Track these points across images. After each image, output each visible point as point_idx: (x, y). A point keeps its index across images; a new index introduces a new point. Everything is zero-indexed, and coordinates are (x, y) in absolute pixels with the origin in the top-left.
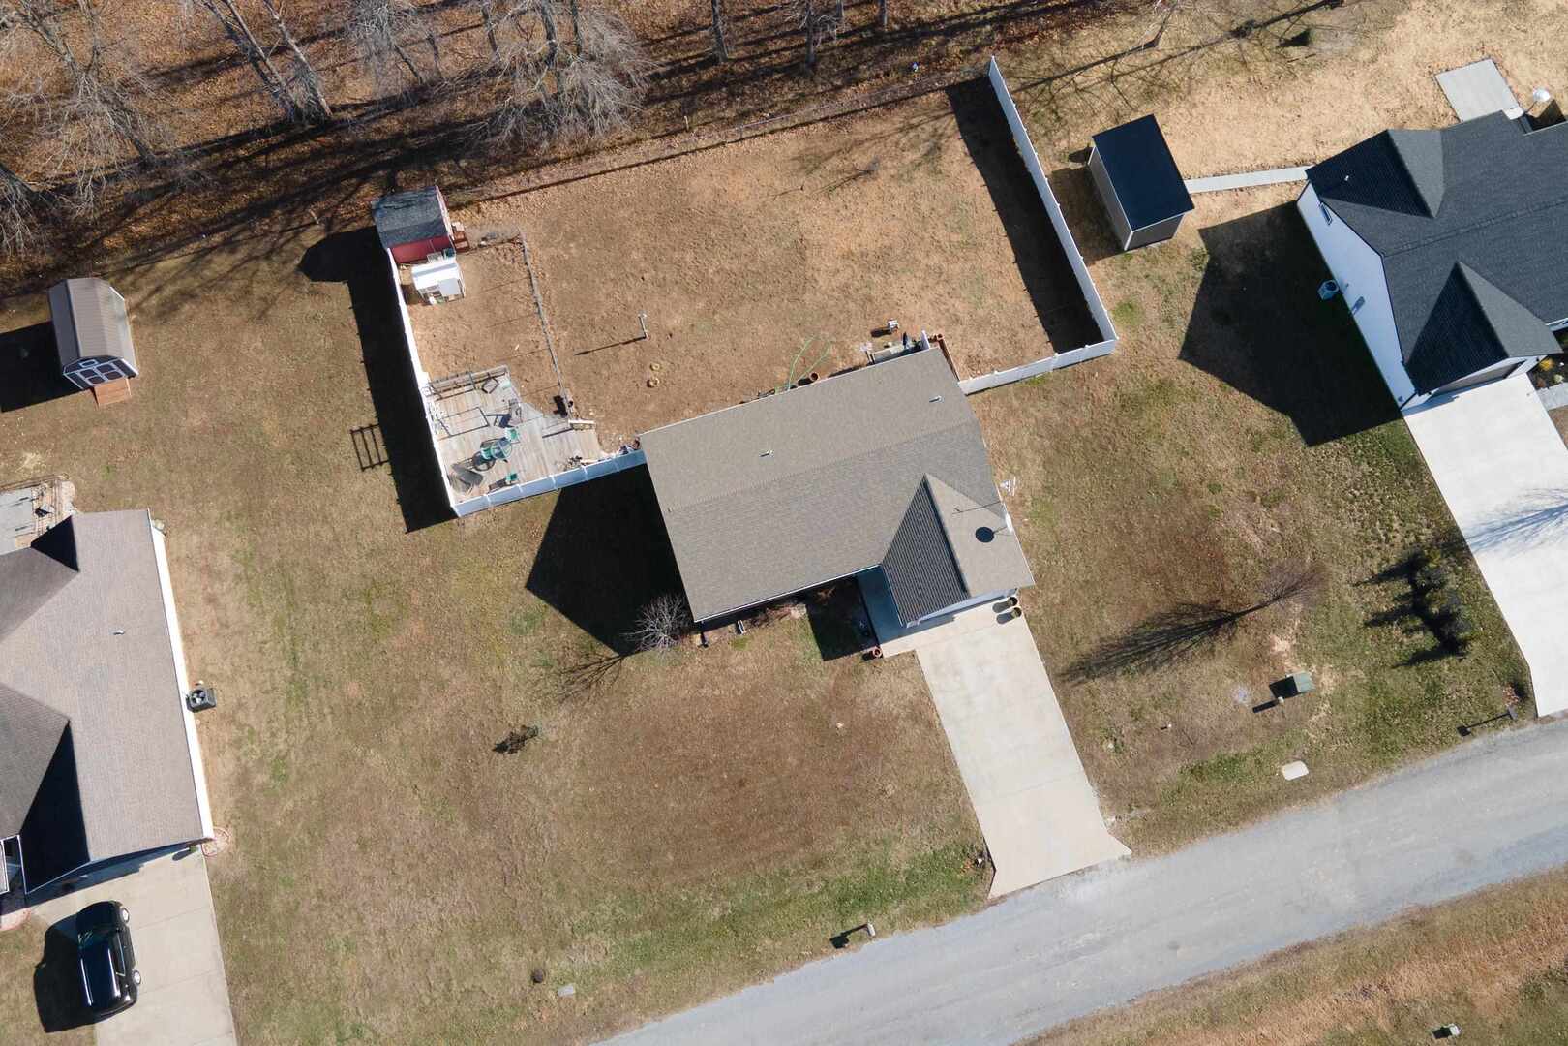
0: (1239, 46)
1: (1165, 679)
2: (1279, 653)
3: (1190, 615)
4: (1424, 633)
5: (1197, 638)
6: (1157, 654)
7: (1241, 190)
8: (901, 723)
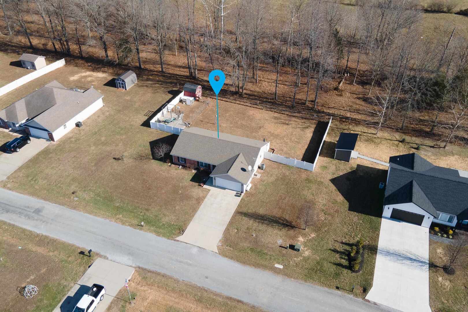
0: (399, 143)
1: (262, 227)
2: (299, 240)
3: (282, 220)
4: (346, 261)
5: (280, 225)
6: (266, 222)
7: (376, 163)
8: (193, 199)
